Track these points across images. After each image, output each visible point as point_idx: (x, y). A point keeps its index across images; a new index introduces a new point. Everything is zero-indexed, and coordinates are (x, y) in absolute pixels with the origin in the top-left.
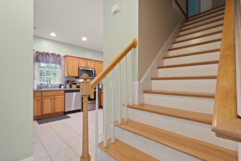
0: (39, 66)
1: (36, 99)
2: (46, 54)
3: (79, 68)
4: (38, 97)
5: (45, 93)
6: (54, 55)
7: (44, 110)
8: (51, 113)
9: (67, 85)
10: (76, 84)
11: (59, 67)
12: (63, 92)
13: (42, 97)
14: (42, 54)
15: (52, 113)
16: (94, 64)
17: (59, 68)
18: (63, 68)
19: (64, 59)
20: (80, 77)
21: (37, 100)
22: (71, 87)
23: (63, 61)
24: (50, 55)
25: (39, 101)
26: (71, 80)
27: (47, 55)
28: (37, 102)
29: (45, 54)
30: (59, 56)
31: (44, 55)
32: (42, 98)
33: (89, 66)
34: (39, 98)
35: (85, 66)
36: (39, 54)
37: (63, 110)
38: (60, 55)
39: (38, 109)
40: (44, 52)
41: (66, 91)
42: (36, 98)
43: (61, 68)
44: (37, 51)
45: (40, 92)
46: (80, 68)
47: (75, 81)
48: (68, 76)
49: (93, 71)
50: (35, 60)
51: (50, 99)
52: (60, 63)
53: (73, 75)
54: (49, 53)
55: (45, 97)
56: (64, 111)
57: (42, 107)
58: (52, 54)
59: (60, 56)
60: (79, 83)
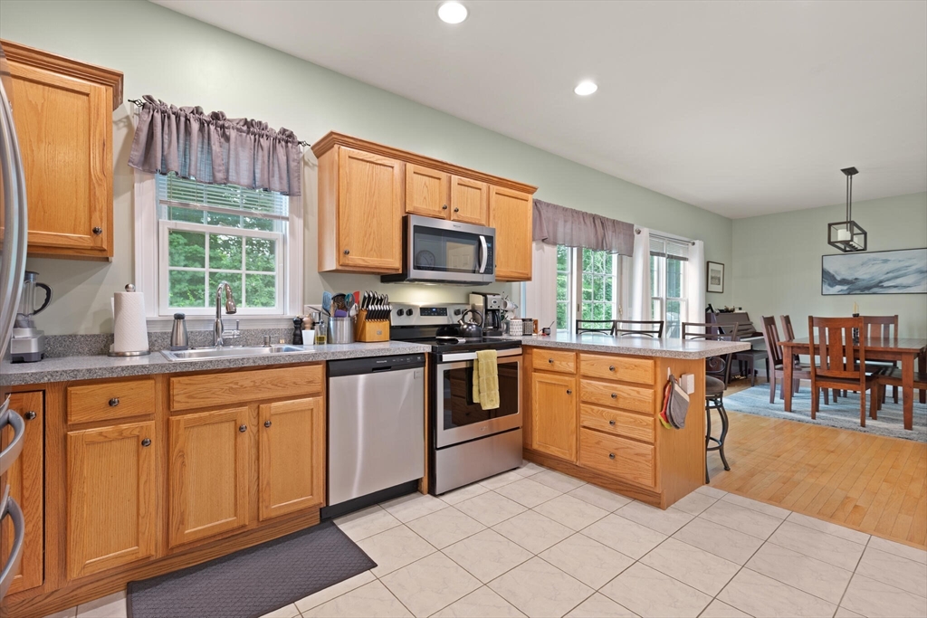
0: (162, 202)
1: (121, 432)
2: (208, 123)
3: (405, 221)
4: (145, 417)
5: (191, 388)
6: (256, 130)
7: (183, 514)
8: (233, 530)
9: (336, 326)
10: (384, 315)
11: (286, 213)
12: (319, 371)
13: (173, 418)
14: (183, 119)
15: (244, 526)
16: (485, 196)
17: (287, 219)
18: (313, 220)
19: (320, 167)
20: (414, 273)
21: (131, 445)
22: (357, 336)
23: (310, 177)
24: (233, 134)
25: (144, 450)
26: (357, 294)
27: (212, 127)
28: (133, 460)
29: (202, 123)
30: (287, 142)
31: (195, 126)
32: (168, 424)
33: (456, 211)
34: (151, 428)
35: (437, 209)
36: (158, 117)
37: (318, 499)
38: (291, 135)
39: (142, 511)
40: (197, 111)
41: (334, 368)
42: (124, 426)
43: (299, 216)
44: (149, 98)
45: (160, 379)
46: (413, 222)
47: (380, 301)
48: (344, 271)
49: (482, 239)
50: (137, 154)
51: (227, 424)
52: (295, 184)
53: (374, 261)
54: (228, 116)
55: (189, 416)
56: (322, 500)
57: (168, 490)
58: (245, 128)
59: (293, 142)
60: (400, 313)
